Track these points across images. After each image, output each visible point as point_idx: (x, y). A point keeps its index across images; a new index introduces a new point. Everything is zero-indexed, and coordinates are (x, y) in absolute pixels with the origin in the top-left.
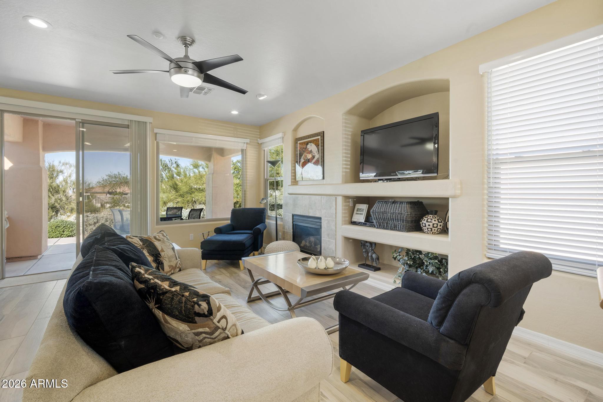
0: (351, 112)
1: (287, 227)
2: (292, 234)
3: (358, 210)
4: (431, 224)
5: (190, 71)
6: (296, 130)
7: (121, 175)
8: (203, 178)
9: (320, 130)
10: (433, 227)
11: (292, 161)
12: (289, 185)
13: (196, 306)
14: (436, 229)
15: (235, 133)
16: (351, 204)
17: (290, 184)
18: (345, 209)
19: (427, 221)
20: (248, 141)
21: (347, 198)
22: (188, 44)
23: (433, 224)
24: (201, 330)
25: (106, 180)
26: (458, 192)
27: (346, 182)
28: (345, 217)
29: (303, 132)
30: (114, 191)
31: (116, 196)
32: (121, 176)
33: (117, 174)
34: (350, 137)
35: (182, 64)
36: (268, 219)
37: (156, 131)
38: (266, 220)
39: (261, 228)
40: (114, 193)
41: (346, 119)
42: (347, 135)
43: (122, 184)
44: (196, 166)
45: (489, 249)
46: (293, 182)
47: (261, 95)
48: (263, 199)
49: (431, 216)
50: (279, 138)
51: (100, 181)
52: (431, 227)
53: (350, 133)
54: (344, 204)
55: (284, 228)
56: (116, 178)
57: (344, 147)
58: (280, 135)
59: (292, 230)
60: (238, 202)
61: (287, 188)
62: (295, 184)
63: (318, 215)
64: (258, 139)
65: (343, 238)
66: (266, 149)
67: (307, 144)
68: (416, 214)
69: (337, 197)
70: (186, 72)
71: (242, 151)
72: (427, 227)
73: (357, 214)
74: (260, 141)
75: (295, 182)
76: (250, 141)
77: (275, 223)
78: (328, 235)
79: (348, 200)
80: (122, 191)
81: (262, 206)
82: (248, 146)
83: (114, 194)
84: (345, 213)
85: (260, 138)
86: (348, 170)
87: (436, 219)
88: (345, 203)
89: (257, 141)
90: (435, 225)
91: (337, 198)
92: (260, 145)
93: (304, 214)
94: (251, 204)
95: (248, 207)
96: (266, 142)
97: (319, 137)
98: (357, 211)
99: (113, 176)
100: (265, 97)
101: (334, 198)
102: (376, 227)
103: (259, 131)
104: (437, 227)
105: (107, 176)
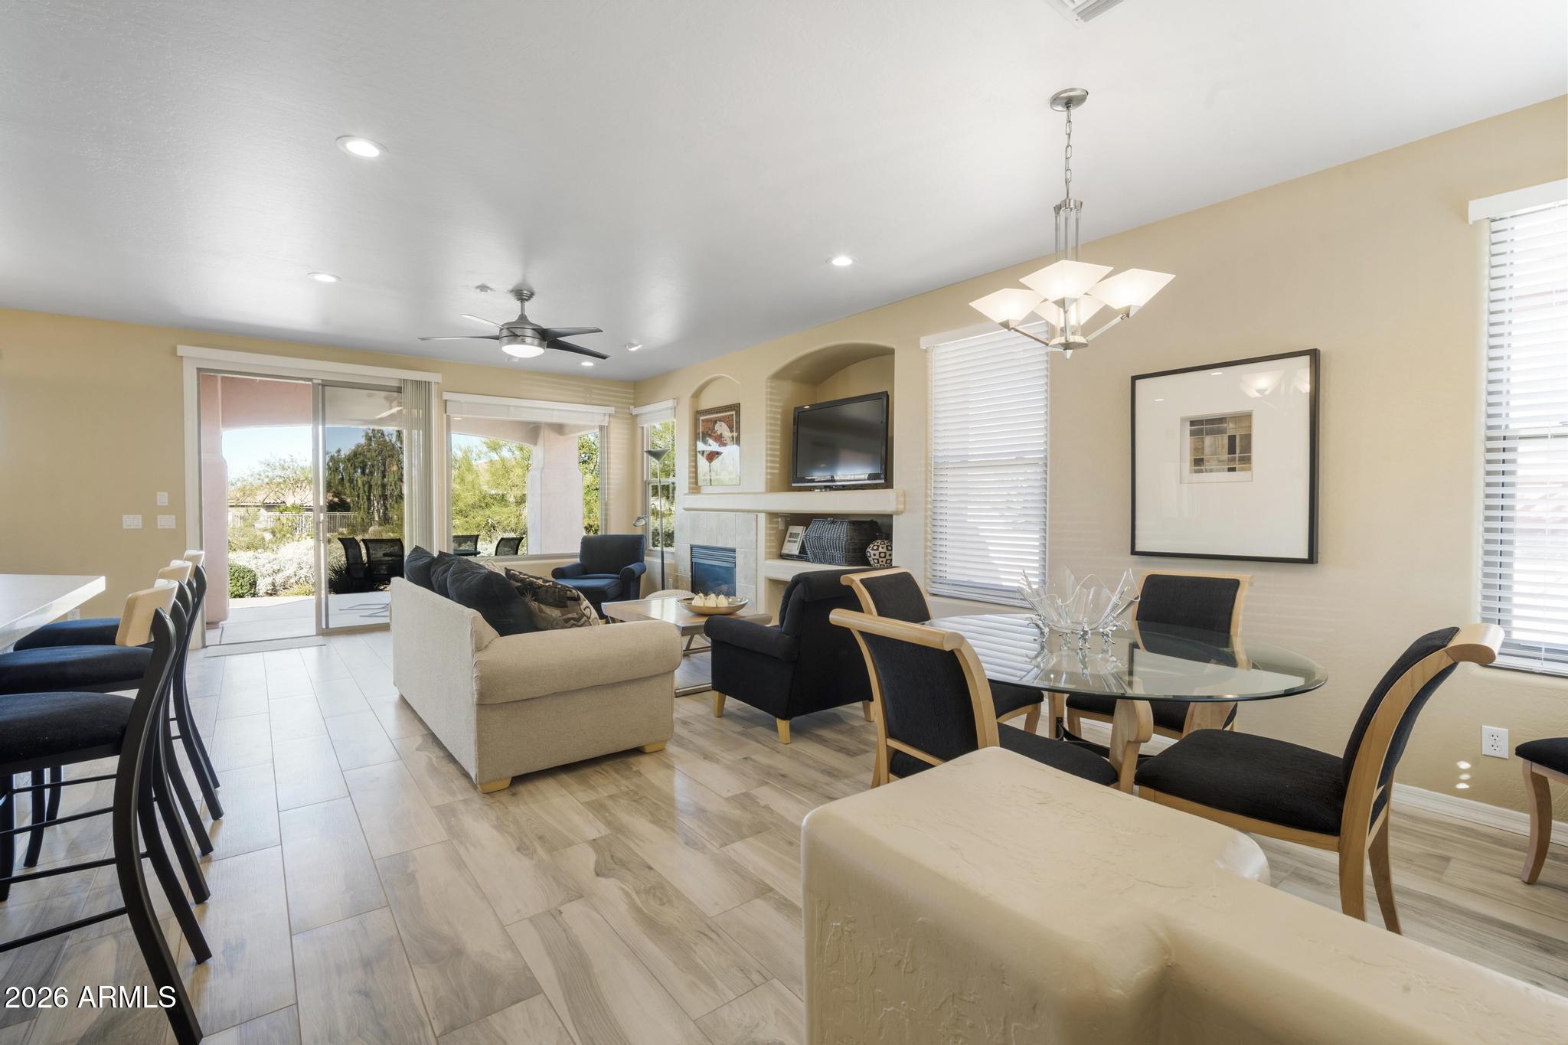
0: (779, 376)
1: (681, 568)
2: (690, 579)
3: (791, 535)
4: (877, 553)
5: (529, 340)
6: (697, 395)
7: (296, 463)
8: (512, 474)
9: (735, 401)
10: (880, 557)
11: (689, 451)
12: (686, 494)
13: (568, 592)
14: (884, 560)
15: (588, 395)
16: (781, 526)
17: (687, 492)
18: (770, 535)
19: (873, 549)
20: (611, 410)
21: (773, 516)
22: (526, 299)
23: (880, 553)
24: (570, 616)
25: (260, 475)
26: (901, 507)
27: (772, 488)
28: (770, 547)
29: (708, 401)
30: (279, 501)
31: (285, 514)
32: (296, 465)
33: (288, 459)
34: (779, 416)
35: (518, 332)
36: (648, 555)
37: (446, 396)
38: (646, 558)
39: (635, 570)
40: (279, 507)
41: (771, 387)
42: (775, 413)
43: (299, 486)
44: (495, 448)
45: (934, 582)
46: (693, 489)
47: (632, 345)
48: (639, 518)
49: (880, 541)
50: (668, 409)
51: (245, 478)
52: (877, 557)
53: (780, 410)
54: (769, 526)
55: (676, 571)
56: (283, 468)
57: (769, 434)
58: (670, 403)
59: (690, 574)
60: (591, 526)
61: (684, 498)
62: (695, 491)
63: (730, 546)
64: (632, 407)
65: (768, 581)
66: (645, 426)
67: (715, 422)
68: (861, 540)
69: (759, 514)
70: (523, 342)
71: (601, 428)
72: (873, 557)
73: (789, 541)
74: (635, 411)
75: (695, 487)
76: (616, 411)
77: (660, 561)
78: (746, 578)
79: (776, 520)
80: (298, 502)
81: (639, 532)
82: (612, 419)
83: (281, 509)
84: (770, 541)
85: (636, 405)
86: (777, 471)
87: (885, 546)
88: (770, 524)
89: (627, 411)
90: (882, 555)
91: (759, 516)
92: (634, 419)
93: (709, 545)
94: (618, 527)
95: (612, 534)
96: (645, 414)
97: (734, 413)
98: (790, 537)
99: (277, 464)
100: (640, 346)
101: (753, 516)
102: (811, 560)
103: (632, 391)
104: (885, 557)
105: (261, 463)
